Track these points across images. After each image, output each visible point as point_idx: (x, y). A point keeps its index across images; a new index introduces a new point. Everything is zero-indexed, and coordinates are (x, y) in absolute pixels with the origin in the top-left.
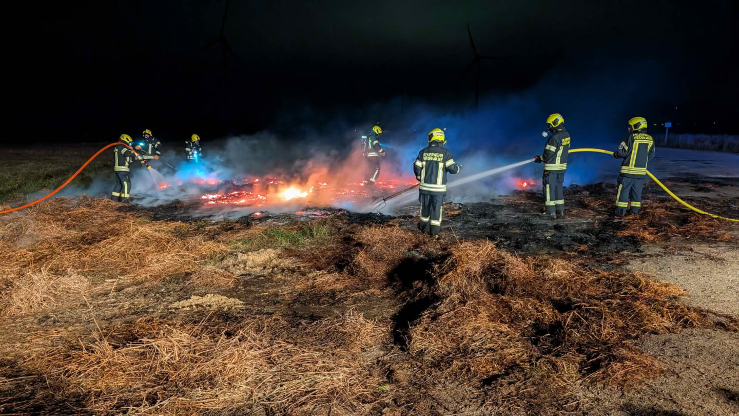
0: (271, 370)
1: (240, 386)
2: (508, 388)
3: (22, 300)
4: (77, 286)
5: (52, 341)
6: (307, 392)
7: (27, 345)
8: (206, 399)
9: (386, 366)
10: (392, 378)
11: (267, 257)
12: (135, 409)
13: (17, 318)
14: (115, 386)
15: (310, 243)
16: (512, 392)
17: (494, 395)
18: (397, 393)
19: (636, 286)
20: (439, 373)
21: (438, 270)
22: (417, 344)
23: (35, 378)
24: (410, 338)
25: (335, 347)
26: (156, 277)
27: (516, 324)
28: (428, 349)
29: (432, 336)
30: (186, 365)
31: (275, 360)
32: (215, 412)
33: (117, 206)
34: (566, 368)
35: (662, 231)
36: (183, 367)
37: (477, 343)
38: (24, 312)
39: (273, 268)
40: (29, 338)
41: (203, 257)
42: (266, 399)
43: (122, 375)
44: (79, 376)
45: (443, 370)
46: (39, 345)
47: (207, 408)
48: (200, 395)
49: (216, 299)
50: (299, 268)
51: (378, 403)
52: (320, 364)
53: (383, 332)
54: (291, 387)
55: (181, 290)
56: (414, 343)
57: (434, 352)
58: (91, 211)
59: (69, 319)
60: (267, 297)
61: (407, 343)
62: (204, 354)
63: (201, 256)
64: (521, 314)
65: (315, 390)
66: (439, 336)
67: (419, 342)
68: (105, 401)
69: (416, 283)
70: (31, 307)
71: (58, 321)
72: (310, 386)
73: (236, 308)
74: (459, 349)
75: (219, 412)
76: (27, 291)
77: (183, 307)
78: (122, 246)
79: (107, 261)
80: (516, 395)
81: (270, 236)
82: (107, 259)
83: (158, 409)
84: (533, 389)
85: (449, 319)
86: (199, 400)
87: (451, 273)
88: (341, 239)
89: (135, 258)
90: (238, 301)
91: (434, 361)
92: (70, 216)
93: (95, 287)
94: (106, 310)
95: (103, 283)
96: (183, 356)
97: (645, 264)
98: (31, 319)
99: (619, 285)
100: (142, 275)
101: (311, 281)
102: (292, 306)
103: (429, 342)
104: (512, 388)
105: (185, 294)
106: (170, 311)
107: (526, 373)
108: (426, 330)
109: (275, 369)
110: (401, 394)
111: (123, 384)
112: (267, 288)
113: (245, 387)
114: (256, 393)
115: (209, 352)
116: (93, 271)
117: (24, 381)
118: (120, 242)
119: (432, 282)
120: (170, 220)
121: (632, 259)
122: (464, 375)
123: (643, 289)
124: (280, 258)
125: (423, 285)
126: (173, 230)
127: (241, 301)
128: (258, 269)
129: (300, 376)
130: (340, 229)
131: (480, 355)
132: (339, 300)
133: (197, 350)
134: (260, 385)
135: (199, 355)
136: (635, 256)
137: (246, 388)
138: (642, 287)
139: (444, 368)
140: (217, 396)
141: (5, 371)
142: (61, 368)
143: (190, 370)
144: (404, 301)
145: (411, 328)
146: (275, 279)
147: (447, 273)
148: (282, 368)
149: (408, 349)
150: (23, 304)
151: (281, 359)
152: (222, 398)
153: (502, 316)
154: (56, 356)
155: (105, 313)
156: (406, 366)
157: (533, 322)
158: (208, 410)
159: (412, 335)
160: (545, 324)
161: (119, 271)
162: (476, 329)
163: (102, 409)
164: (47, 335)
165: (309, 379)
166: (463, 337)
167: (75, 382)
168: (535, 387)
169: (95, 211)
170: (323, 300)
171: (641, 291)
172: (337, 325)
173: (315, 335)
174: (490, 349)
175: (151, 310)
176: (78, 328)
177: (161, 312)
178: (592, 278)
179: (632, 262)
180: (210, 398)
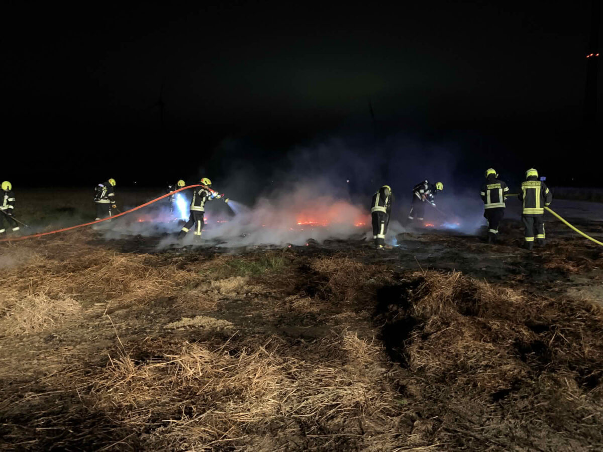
0: (294, 385)
1: (269, 400)
2: (522, 402)
3: (25, 321)
4: (71, 309)
5: (65, 358)
6: (332, 406)
7: (43, 362)
8: (239, 412)
9: (395, 381)
10: (406, 393)
11: (237, 284)
12: (175, 422)
13: (23, 337)
14: (143, 400)
15: (270, 272)
16: (527, 406)
17: (511, 409)
18: (416, 407)
19: (588, 310)
20: (446, 388)
21: (412, 295)
22: (417, 361)
23: (62, 393)
24: (409, 356)
25: (342, 364)
26: (140, 302)
27: (498, 343)
28: (427, 365)
29: (428, 354)
30: (211, 380)
31: (296, 375)
32: (252, 424)
33: (87, 240)
34: (568, 383)
35: (582, 264)
36: (208, 382)
37: (473, 360)
38: (27, 332)
39: (247, 294)
40: (42, 356)
41: (178, 284)
42: (295, 412)
43: (148, 390)
44: (109, 391)
45: (450, 386)
46: (53, 361)
47: (242, 421)
48: (232, 409)
49: (206, 320)
50: (270, 293)
51: (404, 416)
52: (338, 379)
53: (377, 351)
54: (316, 401)
55: (169, 312)
56: (414, 360)
57: (434, 369)
58: (66, 244)
59: (74, 338)
60: (253, 319)
61: (407, 360)
62: (226, 369)
63: (176, 283)
64: (500, 333)
65: (339, 404)
66: (435, 354)
67: (418, 360)
68: (139, 415)
69: (391, 307)
70: (33, 327)
71: (64, 341)
72: (334, 400)
73: (227, 329)
74: (457, 366)
75: (255, 425)
76: (30, 312)
77: (178, 328)
78: (105, 274)
79: (92, 287)
80: (532, 409)
81: (233, 266)
82: (92, 286)
83: (197, 422)
84: (546, 403)
85: (438, 338)
86: (232, 413)
87: (426, 298)
88: (297, 268)
89: (120, 284)
90: (227, 323)
91: (438, 377)
92: (46, 248)
93: (87, 310)
94: (106, 331)
95: (92, 307)
96: (206, 371)
97: (581, 292)
98: (37, 338)
99: (572, 310)
100: (127, 299)
101: (288, 305)
102: (279, 327)
103: (427, 360)
104: (526, 402)
105: (175, 316)
106: (166, 331)
107: (534, 388)
108: (421, 348)
109: (296, 383)
110: (419, 407)
111: (150, 398)
112: (249, 311)
113: (273, 401)
114: (284, 407)
115: (232, 367)
116: (81, 296)
117: (51, 395)
118: (103, 270)
119: (407, 306)
120: (137, 252)
121: (567, 287)
122: (471, 390)
123: (595, 313)
124: (249, 285)
125: (398, 308)
126: (143, 260)
127: (230, 322)
128: (234, 294)
129: (323, 391)
130: (292, 260)
131: (481, 371)
132: (321, 322)
133: (220, 366)
134: (285, 399)
135: (223, 370)
136: (568, 285)
137: (273, 403)
138: (594, 310)
139: (450, 383)
140: (249, 410)
141: (32, 386)
142: (85, 383)
143: (215, 385)
144: (381, 323)
145: (407, 347)
146: (253, 303)
147: (422, 297)
148: (303, 383)
149: (409, 366)
150: (26, 324)
151: (302, 374)
152: (254, 411)
153: (483, 336)
154: (76, 372)
155: (106, 333)
156: (413, 381)
157: (513, 342)
158: (243, 423)
159: (409, 353)
160: (525, 343)
161: (105, 296)
162: (467, 348)
163: (140, 423)
164: (58, 353)
165: (332, 393)
166: (457, 354)
167: (105, 396)
168: (548, 402)
169: (68, 244)
170: (306, 322)
171: (593, 314)
172: (336, 343)
173: (318, 353)
174: (487, 366)
175: (148, 330)
176: (86, 346)
177: (159, 332)
178: (544, 303)
179: (568, 290)
180: (243, 411)
